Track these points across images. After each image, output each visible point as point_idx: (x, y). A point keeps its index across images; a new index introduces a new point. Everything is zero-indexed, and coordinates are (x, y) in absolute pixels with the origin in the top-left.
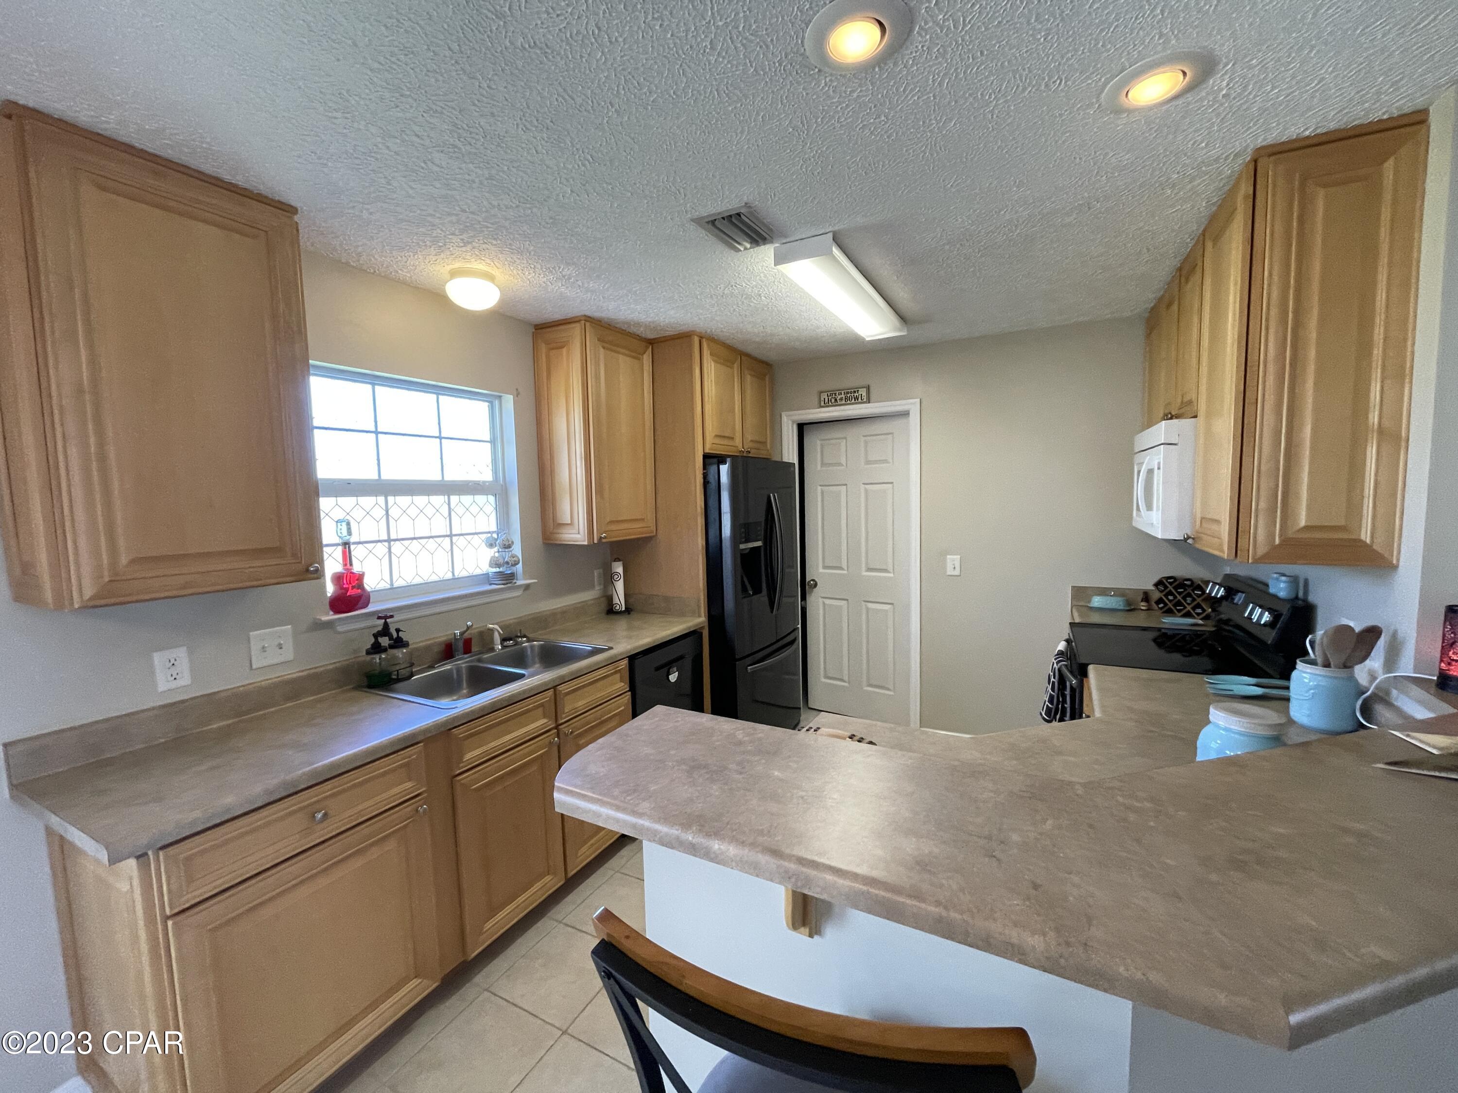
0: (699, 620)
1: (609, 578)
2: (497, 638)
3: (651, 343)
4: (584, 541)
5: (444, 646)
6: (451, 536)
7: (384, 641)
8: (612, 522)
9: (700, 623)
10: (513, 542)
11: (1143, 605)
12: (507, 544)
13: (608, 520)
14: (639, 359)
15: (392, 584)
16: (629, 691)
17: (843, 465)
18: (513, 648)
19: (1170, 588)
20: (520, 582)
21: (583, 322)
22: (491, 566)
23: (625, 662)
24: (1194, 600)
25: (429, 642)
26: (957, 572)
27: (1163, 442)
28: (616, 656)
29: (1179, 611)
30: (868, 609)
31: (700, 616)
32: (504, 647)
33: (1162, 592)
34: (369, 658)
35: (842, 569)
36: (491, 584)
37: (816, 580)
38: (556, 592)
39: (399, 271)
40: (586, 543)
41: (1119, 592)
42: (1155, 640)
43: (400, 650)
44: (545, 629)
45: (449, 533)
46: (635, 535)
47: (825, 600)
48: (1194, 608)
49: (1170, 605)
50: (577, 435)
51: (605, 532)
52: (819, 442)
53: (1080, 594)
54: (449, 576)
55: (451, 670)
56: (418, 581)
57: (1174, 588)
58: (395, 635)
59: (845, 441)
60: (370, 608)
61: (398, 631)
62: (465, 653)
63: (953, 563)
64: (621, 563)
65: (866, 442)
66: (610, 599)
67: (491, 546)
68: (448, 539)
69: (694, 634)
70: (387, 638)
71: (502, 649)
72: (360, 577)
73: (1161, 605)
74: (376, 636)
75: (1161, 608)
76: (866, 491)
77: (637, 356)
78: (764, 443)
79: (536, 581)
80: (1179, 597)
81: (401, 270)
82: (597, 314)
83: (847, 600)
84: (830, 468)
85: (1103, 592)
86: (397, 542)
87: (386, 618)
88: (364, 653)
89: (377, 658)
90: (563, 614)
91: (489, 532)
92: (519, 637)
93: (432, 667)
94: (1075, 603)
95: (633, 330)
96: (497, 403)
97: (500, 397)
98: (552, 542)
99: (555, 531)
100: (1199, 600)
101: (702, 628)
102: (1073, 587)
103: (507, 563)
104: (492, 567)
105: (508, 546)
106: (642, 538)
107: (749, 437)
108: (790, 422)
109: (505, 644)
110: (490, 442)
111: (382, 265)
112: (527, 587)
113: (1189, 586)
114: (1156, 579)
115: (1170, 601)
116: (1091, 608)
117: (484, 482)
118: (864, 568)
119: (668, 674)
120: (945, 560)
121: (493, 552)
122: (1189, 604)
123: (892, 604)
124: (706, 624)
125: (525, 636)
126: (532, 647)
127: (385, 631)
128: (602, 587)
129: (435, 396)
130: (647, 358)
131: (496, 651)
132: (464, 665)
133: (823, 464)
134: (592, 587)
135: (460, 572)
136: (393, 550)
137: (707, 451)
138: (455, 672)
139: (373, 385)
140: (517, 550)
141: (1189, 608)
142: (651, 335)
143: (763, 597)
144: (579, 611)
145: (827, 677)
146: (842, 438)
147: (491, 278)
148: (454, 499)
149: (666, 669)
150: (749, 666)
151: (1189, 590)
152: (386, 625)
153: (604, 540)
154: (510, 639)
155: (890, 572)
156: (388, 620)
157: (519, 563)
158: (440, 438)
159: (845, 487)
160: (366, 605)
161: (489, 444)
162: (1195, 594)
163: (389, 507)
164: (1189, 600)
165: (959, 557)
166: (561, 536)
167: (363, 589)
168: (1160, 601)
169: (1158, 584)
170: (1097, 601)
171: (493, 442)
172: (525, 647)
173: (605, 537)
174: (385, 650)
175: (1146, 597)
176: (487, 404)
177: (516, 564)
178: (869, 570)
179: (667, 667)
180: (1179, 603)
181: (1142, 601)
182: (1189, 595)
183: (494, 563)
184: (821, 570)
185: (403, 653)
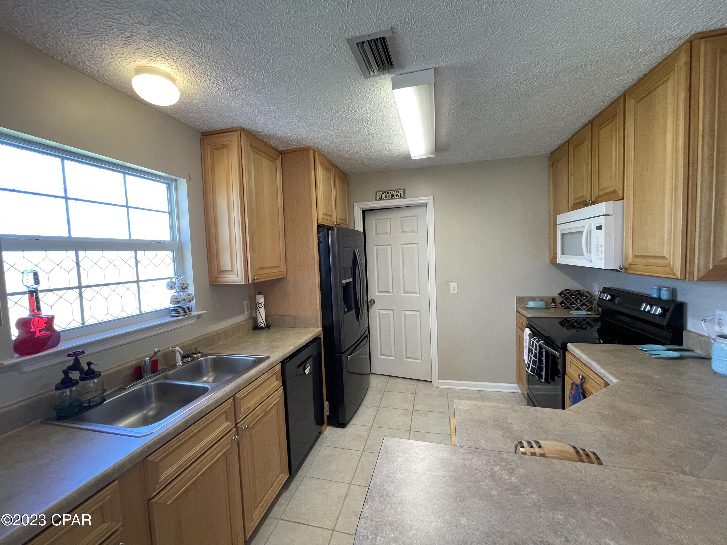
0: (318, 330)
1: (255, 306)
2: (178, 357)
3: (282, 153)
4: (242, 282)
5: (134, 369)
6: (138, 282)
7: (75, 375)
8: (260, 269)
9: (319, 332)
10: (188, 285)
11: (553, 305)
12: (184, 286)
13: (258, 267)
14: (274, 162)
15: (83, 323)
16: (282, 386)
17: (388, 234)
18: (191, 363)
19: (568, 295)
20: (194, 313)
21: (239, 132)
22: (171, 303)
23: (279, 365)
24: (581, 301)
25: (119, 368)
26: (456, 292)
27: (604, 214)
28: (273, 363)
29: (573, 307)
30: (405, 314)
31: (318, 327)
32: (184, 363)
33: (563, 298)
34: (59, 392)
35: (389, 292)
36: (171, 316)
37: (375, 299)
38: (219, 318)
39: (87, 62)
40: (243, 283)
41: (541, 299)
42: (560, 323)
43: (92, 381)
44: (213, 345)
45: (136, 279)
46: (274, 277)
47: (380, 311)
48: (581, 306)
49: (568, 304)
50: (235, 209)
51: (256, 275)
52: (374, 221)
53: (521, 301)
54: (137, 312)
55: (141, 389)
56: (109, 318)
57: (570, 295)
58: (86, 368)
59: (389, 220)
60: (62, 346)
61: (89, 364)
62: (153, 372)
63: (454, 287)
64: (262, 296)
65: (402, 221)
66: (255, 320)
67: (171, 288)
68: (135, 285)
69: (316, 340)
70: (78, 372)
71: (183, 365)
72: (50, 320)
73: (563, 305)
74: (65, 372)
75: (563, 306)
76: (402, 248)
77: (273, 160)
78: (345, 220)
79: (206, 311)
80: (573, 300)
81: (88, 61)
82: (249, 127)
83: (393, 310)
84: (380, 236)
85: (533, 299)
86: (89, 289)
87: (76, 355)
88: (54, 388)
89: (67, 392)
90: (225, 333)
91: (169, 278)
92: (195, 354)
93: (123, 389)
94: (518, 306)
95: (272, 142)
96: (173, 185)
97: (176, 180)
98: (217, 284)
99: (219, 276)
100: (584, 301)
101: (320, 335)
102: (517, 297)
103: (184, 300)
104: (173, 304)
105: (184, 288)
106: (277, 279)
107: (339, 216)
108: (359, 209)
109: (185, 360)
110: (169, 213)
111: (70, 52)
112: (199, 316)
113: (578, 294)
114: (560, 291)
115: (568, 302)
116: (528, 308)
117: (164, 241)
118: (402, 292)
119: (304, 369)
120: (449, 285)
121: (172, 293)
122: (579, 304)
123: (419, 311)
124: (322, 332)
125: (199, 353)
126: (206, 360)
127: (76, 366)
128: (249, 312)
129: (122, 175)
130: (279, 162)
131: (178, 367)
132: (152, 383)
133: (377, 233)
134: (242, 312)
135: (146, 309)
136: (84, 294)
137: (320, 223)
138: (144, 390)
139: (63, 159)
140: (191, 290)
141: (579, 305)
142: (281, 148)
143: (353, 312)
144: (236, 329)
145: (382, 355)
146: (388, 219)
147: (173, 80)
148: (140, 254)
149: (302, 366)
150: (349, 355)
151: (579, 296)
152: (77, 361)
153: (255, 281)
154: (189, 356)
155: (417, 293)
156: (78, 356)
157: (193, 300)
158: (127, 207)
159: (390, 246)
160: (55, 345)
161: (167, 214)
162: (582, 298)
163: (80, 260)
164: (579, 301)
165: (457, 283)
166: (223, 279)
167: (53, 331)
168: (561, 303)
169: (560, 294)
170: (531, 304)
171: (170, 212)
172: (201, 361)
173: (257, 279)
174: (76, 383)
175: (554, 300)
176: (165, 185)
177: (191, 300)
178: (405, 292)
179: (303, 364)
180: (573, 303)
181: (552, 303)
182: (578, 299)
183: (174, 300)
184: (377, 294)
185: (94, 383)
